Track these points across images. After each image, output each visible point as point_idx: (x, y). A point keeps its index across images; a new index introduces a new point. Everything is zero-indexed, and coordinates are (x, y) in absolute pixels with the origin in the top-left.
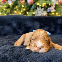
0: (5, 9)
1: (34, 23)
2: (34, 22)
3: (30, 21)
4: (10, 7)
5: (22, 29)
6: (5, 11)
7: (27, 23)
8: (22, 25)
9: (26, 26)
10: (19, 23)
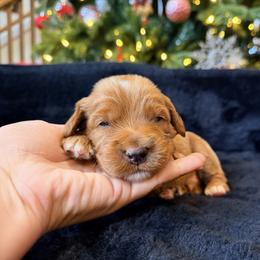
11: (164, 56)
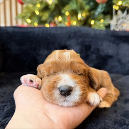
0: (37, 13)
1: (120, 46)
2: (118, 44)
3: (110, 41)
4: (50, 7)
5: (92, 60)
6: (38, 16)
7: (102, 45)
8: (92, 49)
9: (101, 53)
10: (86, 46)
11: (92, 22)
